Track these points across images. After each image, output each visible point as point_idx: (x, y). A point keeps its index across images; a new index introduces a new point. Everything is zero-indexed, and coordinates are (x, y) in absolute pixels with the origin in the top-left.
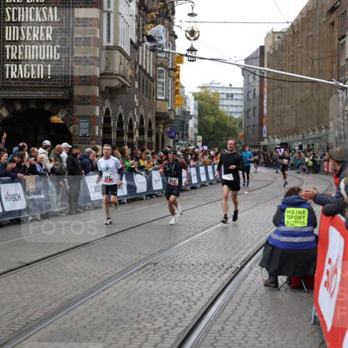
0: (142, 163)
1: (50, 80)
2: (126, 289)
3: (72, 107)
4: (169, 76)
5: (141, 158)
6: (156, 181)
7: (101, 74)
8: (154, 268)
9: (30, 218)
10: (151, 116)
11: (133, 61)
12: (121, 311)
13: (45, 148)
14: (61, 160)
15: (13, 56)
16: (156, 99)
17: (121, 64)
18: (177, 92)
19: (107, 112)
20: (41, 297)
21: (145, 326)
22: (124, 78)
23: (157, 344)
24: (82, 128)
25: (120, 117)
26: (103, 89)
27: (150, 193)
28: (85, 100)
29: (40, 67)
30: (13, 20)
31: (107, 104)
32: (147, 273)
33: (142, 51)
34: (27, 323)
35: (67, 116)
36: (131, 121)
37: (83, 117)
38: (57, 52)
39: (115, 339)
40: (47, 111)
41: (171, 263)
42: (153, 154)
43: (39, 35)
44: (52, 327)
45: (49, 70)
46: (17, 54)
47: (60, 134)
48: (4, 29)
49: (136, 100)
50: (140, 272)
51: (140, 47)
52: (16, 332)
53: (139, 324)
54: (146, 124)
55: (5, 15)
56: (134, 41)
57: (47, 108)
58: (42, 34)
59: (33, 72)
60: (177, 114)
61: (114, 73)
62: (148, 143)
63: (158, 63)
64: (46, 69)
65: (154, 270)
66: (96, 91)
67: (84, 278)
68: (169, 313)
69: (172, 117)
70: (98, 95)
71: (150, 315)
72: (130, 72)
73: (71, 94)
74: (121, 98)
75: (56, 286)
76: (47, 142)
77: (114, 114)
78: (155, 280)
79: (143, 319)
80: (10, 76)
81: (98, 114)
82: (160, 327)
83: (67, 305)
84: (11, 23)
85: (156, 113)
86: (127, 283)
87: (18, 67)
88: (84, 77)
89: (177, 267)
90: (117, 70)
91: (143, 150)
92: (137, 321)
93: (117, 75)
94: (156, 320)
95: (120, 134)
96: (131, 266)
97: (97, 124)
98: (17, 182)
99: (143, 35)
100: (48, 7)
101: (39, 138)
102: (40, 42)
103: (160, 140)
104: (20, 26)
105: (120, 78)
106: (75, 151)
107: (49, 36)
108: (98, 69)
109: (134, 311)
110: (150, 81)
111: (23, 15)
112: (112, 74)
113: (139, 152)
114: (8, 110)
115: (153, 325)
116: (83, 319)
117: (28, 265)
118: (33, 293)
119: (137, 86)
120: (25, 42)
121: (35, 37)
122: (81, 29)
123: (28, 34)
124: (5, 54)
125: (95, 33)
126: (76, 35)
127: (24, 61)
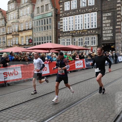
1: (111, 40)
3: (115, 44)
7: (121, 38)
13: (110, 52)
15: (104, 36)
20: (111, 78)
24: (117, 48)
26: (121, 41)
28: (118, 43)
29: (109, 37)
35: (114, 46)
37: (117, 46)
38: (112, 35)
44: (113, 84)
47: (113, 49)
52: (106, 84)
57: (111, 45)
59: (108, 39)
64: (110, 38)
67: (118, 75)
73: (115, 42)
76: (111, 51)
80: (104, 40)
81: (120, 45)
83: (116, 80)
84: (104, 30)
97: (120, 47)
100: (111, 27)
101: (109, 50)
102: (109, 33)
107: (111, 32)
114: (103, 45)
116: (119, 83)
120: (106, 33)
121: (108, 32)
122: (117, 30)
123: (107, 32)
124: (103, 36)
125: (120, 31)
126: (116, 31)
127: (106, 37)
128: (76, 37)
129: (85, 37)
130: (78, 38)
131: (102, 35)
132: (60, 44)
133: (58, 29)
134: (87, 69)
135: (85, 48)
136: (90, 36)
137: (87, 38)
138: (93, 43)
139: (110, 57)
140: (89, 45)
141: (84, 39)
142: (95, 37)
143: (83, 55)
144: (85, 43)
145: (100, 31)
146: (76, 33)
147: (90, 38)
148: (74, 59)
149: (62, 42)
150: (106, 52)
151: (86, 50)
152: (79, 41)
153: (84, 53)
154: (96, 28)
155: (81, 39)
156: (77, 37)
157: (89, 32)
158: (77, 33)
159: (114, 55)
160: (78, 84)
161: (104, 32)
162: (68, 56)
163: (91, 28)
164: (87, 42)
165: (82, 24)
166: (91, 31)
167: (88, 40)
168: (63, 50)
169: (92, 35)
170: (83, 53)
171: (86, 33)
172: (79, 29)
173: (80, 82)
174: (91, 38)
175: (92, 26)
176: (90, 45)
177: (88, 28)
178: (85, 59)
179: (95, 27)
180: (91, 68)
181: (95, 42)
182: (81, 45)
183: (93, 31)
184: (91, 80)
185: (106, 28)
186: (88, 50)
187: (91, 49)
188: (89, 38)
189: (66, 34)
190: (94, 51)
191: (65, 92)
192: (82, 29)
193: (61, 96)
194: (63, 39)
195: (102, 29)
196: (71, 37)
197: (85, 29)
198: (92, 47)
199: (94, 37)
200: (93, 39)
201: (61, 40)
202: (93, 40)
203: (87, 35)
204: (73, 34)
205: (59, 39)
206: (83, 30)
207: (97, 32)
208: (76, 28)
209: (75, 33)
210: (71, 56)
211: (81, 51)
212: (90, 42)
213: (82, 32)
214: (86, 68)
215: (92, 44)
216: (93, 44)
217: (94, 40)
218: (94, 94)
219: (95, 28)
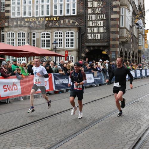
0: (133, 67)
1: (102, 39)
2: (128, 110)
3: (110, 48)
4: (143, 37)
5: (133, 66)
6: (138, 73)
7: (119, 37)
8: (137, 103)
9: (95, 85)
10: (136, 51)
11: (130, 32)
12: (126, 117)
13: (100, 62)
14: (106, 66)
15: (90, 32)
16: (138, 45)
17: (126, 33)
18: (146, 43)
19: (122, 50)
20: (99, 111)
21: (134, 123)
22: (128, 38)
23: (139, 129)
24: (113, 55)
25: (126, 51)
26: (120, 42)
27: (136, 78)
28: (114, 46)
29: (99, 35)
30: (90, 19)
31: (122, 47)
32: (135, 105)
33: (134, 29)
34: (95, 120)
35: (108, 51)
36: (129, 53)
37: (113, 52)
38: (105, 30)
39: (124, 126)
40: (101, 50)
41: (143, 102)
42: (137, 64)
43: (99, 24)
44: (103, 122)
45: (102, 36)
46: (91, 31)
47: (106, 57)
48: (87, 23)
49: (131, 46)
50: (132, 104)
51: (133, 28)
52: (91, 123)
53: (132, 122)
54: (135, 54)
55: (88, 18)
56: (131, 25)
57: (101, 49)
58: (100, 24)
59: (97, 37)
60: (146, 50)
61: (124, 36)
62: (135, 61)
63: (139, 33)
64: (101, 35)
65: (137, 104)
66: (118, 43)
67: (113, 106)
68: (143, 118)
69: (144, 51)
70: (118, 44)
71: (136, 119)
72: (129, 36)
73: (109, 44)
74: (126, 45)
75: (104, 108)
76: (101, 60)
77: (124, 51)
78: (138, 107)
79: (134, 120)
80: (89, 38)
81: (118, 51)
82: (140, 123)
84: (89, 20)
85: (138, 50)
86: (128, 108)
87: (92, 35)
88: (114, 38)
89: (146, 103)
90: (125, 35)
91: (134, 63)
92: (132, 121)
93: (125, 37)
94: (138, 121)
95: (126, 57)
96: (129, 102)
97: (118, 54)
98: (91, 73)
99: (134, 23)
100: (102, 15)
101: (99, 59)
102: (98, 27)
103: (140, 59)
104: (92, 21)
105: (126, 38)
106: (111, 63)
107: (102, 25)
108: (118, 35)
109: (131, 118)
110: (136, 39)
111: (93, 18)
112: (123, 37)
113: (132, 64)
114: (88, 49)
115: (137, 122)
116: (113, 119)
117: (95, 101)
118: (96, 110)
119: (132, 41)
120: (94, 27)
121: (97, 25)
122: (113, 22)
123: (95, 24)
124: (87, 31)
125: (117, 23)
126: (111, 24)
127: (94, 33)
128: (37, 31)
129: (55, 31)
130: (41, 33)
131: (85, 29)
132: (4, 42)
133: (1, 11)
134: (56, 93)
135: (53, 53)
136: (64, 29)
137: (58, 33)
138: (70, 44)
139: (99, 71)
140: (62, 48)
141: (52, 36)
142: (73, 33)
143: (50, 67)
144: (53, 42)
145: (83, 21)
146: (37, 23)
147: (64, 33)
148: (31, 74)
149: (9, 38)
150: (93, 62)
151: (56, 56)
152: (43, 39)
153: (52, 62)
154: (76, 14)
155: (47, 34)
156: (40, 31)
157: (62, 22)
158: (39, 22)
159: (107, 68)
160: (39, 123)
161: (89, 24)
162: (20, 68)
163: (66, 15)
164: (58, 42)
165: (48, 6)
166: (67, 21)
167: (60, 38)
168: (10, 56)
169: (68, 29)
170: (50, 62)
171: (57, 24)
172: (42, 14)
173: (42, 118)
174: (66, 34)
175: (68, 11)
176: (64, 46)
177: (61, 14)
178: (52, 74)
179: (74, 13)
180: (65, 91)
181: (73, 42)
182: (47, 47)
183: (69, 21)
184: (62, 114)
185: (94, 17)
186: (60, 56)
187: (65, 56)
188: (61, 33)
189: (17, 23)
190: (71, 58)
191: (11, 139)
192: (49, 15)
193: (3, 147)
194: (11, 32)
195: (85, 18)
196: (26, 29)
197: (54, 15)
198: (67, 51)
199: (71, 33)
200: (69, 36)
201: (6, 34)
202: (70, 38)
203: (58, 28)
204: (30, 25)
205: (3, 33)
206: (51, 17)
207: (76, 23)
208: (37, 12)
209: (35, 22)
210: (25, 66)
211: (46, 59)
212: (64, 42)
213: (49, 22)
214: (54, 92)
215: (67, 46)
216: (70, 46)
217: (72, 38)
218: (69, 142)
219: (74, 15)
